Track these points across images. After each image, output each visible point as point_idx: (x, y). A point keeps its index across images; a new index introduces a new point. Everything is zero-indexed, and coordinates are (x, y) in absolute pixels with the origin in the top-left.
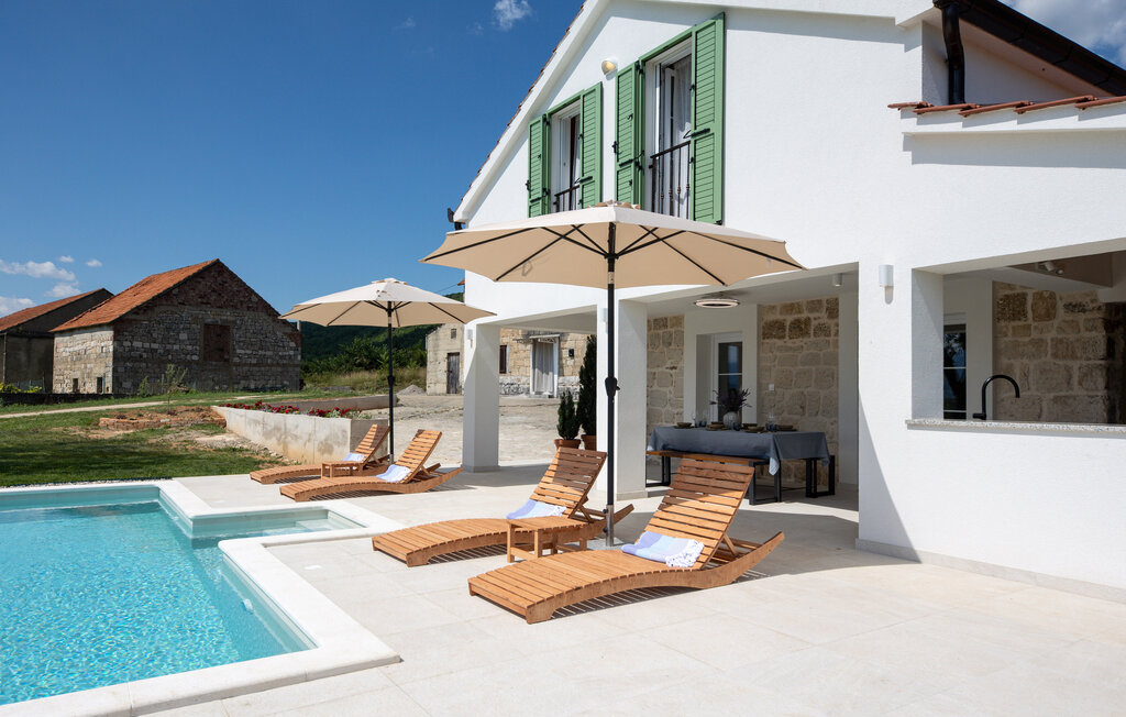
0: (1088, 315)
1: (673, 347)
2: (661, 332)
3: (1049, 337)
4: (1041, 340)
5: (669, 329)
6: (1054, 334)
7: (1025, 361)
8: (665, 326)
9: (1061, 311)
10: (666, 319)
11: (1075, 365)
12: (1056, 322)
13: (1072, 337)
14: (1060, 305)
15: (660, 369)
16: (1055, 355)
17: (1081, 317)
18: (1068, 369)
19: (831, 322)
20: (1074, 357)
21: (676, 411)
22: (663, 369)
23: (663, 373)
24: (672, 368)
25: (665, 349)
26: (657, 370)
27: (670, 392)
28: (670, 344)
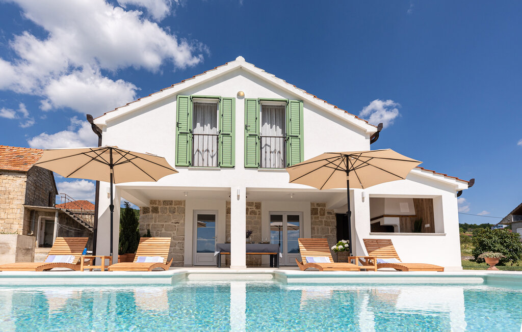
0: (332, 215)
1: (176, 214)
2: (168, 207)
3: (323, 220)
4: (322, 221)
5: (173, 206)
6: (325, 219)
7: (318, 226)
8: (171, 204)
9: (326, 214)
10: (172, 201)
11: (330, 228)
12: (325, 217)
13: (329, 220)
14: (326, 212)
15: (167, 223)
16: (325, 225)
17: (331, 216)
18: (328, 229)
19: (257, 210)
20: (330, 226)
21: (177, 242)
22: (170, 223)
23: (170, 225)
24: (176, 223)
25: (171, 214)
26: (165, 224)
27: (174, 233)
28: (174, 212)
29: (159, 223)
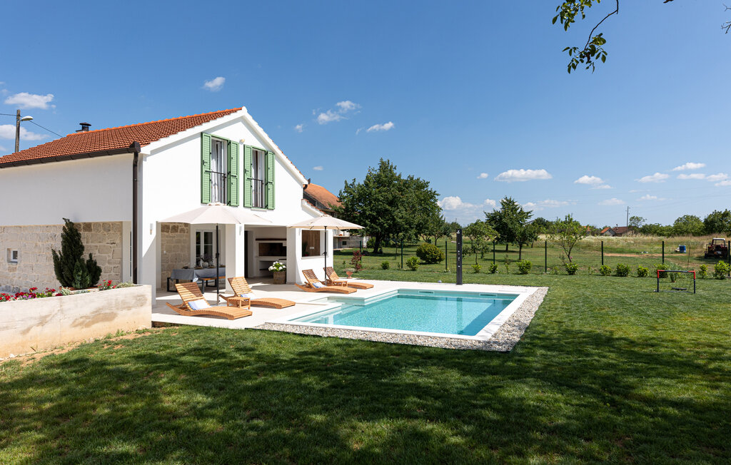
21: (112, 266)
22: (104, 244)
23: (104, 246)
24: (112, 244)
25: (105, 233)
26: (98, 244)
27: (109, 256)
28: (109, 230)
29: (93, 244)
